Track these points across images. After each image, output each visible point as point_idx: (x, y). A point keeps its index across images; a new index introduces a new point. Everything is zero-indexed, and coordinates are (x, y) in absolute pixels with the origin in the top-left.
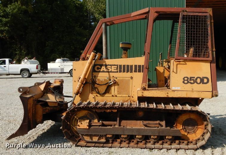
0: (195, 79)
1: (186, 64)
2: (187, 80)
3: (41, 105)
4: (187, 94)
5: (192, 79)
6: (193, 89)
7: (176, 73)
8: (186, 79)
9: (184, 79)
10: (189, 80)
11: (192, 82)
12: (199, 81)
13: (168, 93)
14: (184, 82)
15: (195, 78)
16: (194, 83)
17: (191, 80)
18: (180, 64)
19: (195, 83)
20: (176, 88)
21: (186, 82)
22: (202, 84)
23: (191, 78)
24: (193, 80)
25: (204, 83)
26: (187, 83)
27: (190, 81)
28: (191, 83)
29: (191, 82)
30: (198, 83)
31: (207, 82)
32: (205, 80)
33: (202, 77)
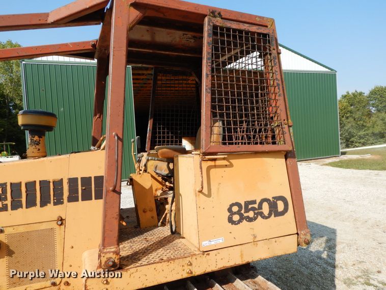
0: (256, 206)
1: (231, 165)
2: (239, 213)
4: (242, 255)
5: (250, 206)
6: (255, 237)
7: (209, 195)
8: (235, 209)
9: (230, 210)
10: (243, 212)
11: (251, 214)
12: (266, 209)
13: (190, 265)
14: (230, 220)
15: (258, 202)
16: (255, 219)
17: (247, 211)
18: (215, 166)
19: (259, 217)
20: (213, 243)
21: (236, 218)
22: (275, 216)
23: (247, 203)
24: (253, 209)
25: (277, 214)
26: (240, 221)
27: (245, 215)
28: (250, 220)
29: (248, 217)
30: (264, 217)
31: (284, 209)
32: (281, 206)
33: (273, 198)
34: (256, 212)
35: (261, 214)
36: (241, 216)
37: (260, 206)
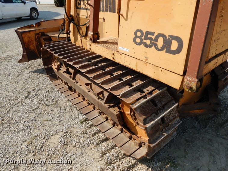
0: (153, 37)
2: (140, 37)
3: (43, 38)
4: (136, 65)
5: (149, 36)
6: (147, 59)
7: (126, 19)
8: (139, 34)
10: (143, 38)
11: (148, 42)
12: (160, 42)
13: (113, 54)
14: (134, 41)
15: (156, 34)
16: (150, 47)
17: (146, 38)
19: (153, 47)
20: (124, 50)
21: (138, 40)
22: (166, 52)
23: (148, 33)
24: (151, 39)
25: (169, 51)
26: (139, 44)
27: (144, 41)
29: (145, 43)
30: (157, 49)
31: (177, 49)
32: (174, 45)
33: (169, 36)
34: (152, 42)
35: (156, 46)
36: (142, 40)
37: (156, 39)
